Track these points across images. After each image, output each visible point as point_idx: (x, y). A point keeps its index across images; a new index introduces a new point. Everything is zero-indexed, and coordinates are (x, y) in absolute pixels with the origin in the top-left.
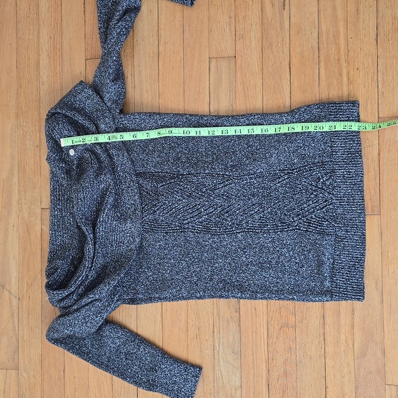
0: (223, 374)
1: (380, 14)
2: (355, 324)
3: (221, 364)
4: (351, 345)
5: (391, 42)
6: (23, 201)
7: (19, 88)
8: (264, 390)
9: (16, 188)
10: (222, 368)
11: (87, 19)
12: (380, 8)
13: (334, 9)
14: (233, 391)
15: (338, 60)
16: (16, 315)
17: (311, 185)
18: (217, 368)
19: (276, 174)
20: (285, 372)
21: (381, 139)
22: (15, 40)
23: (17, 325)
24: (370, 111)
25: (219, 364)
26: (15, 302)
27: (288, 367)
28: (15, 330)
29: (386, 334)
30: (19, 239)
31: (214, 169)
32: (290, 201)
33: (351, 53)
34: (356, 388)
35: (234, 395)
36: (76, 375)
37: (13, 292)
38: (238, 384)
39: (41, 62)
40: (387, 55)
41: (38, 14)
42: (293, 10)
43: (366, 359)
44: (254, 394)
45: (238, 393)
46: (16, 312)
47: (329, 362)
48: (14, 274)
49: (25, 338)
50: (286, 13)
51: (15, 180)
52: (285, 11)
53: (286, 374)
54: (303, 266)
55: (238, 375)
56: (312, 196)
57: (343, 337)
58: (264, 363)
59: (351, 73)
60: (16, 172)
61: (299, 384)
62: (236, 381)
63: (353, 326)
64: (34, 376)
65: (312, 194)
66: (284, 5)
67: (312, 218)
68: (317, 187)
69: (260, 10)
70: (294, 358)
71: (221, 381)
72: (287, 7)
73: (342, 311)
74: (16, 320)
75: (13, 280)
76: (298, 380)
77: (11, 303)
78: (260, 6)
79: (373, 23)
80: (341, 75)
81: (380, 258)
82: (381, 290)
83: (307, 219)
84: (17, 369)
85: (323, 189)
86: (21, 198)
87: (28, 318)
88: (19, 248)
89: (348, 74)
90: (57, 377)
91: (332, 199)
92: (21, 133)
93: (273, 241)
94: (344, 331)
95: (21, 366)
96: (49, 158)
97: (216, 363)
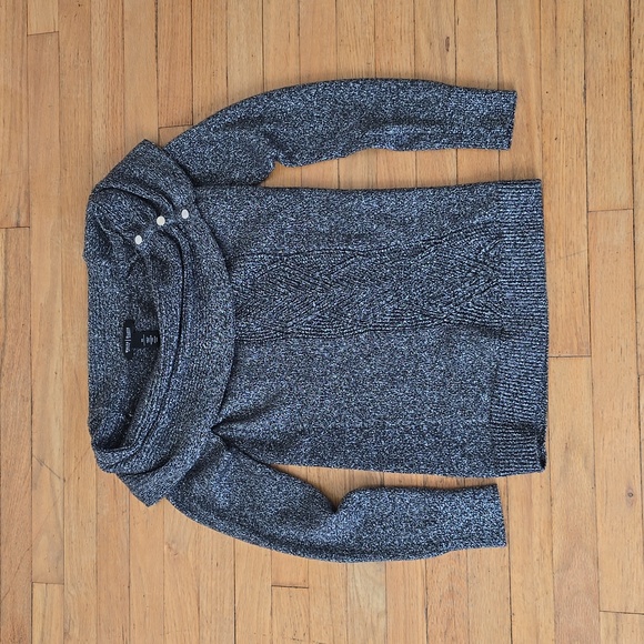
0: (360, 593)
1: (590, 57)
2: (554, 520)
3: (357, 578)
4: (548, 552)
5: (606, 98)
6: (69, 336)
7: (63, 171)
8: (420, 617)
9: (59, 318)
10: (359, 585)
11: (160, 69)
12: (590, 47)
13: (522, 49)
14: (375, 618)
15: (527, 125)
16: (59, 504)
17: (468, 258)
18: (350, 584)
19: (419, 247)
20: (451, 590)
22: (57, 100)
23: (61, 518)
24: (575, 202)
25: (354, 577)
26: (58, 484)
27: (455, 584)
28: (59, 525)
29: (600, 535)
30: (64, 392)
31: (332, 242)
32: (438, 285)
33: (547, 116)
34: (557, 615)
35: (375, 624)
36: (147, 593)
37: (55, 469)
38: (382, 608)
39: (95, 133)
40: (601, 117)
41: (90, 62)
42: (461, 52)
43: (570, 572)
44: (405, 623)
45: (382, 621)
46: (60, 499)
47: (516, 577)
48: (57, 444)
49: (74, 537)
50: (450, 56)
51: (59, 306)
52: (449, 53)
53: (452, 593)
55: (382, 595)
56: (470, 274)
57: (536, 540)
58: (420, 578)
59: (547, 145)
60: (59, 293)
61: (471, 609)
62: (378, 603)
63: (551, 523)
64: (86, 594)
65: (469, 271)
66: (448, 45)
67: (468, 306)
68: (476, 260)
69: (412, 52)
70: (464, 570)
71: (357, 605)
72: (451, 47)
73: (534, 501)
74: (60, 512)
75: (56, 453)
76: (470, 603)
77: (52, 487)
78: (412, 47)
79: (578, 69)
80: (531, 147)
81: (591, 422)
82: (591, 468)
83: (462, 308)
84: (62, 582)
85: (486, 264)
86: (66, 333)
87: (78, 508)
88: (64, 405)
89: (542, 145)
90: (119, 595)
91: (498, 277)
92: (67, 236)
93: (409, 342)
94: (537, 530)
95: (68, 579)
96: (87, 255)
97: (350, 577)
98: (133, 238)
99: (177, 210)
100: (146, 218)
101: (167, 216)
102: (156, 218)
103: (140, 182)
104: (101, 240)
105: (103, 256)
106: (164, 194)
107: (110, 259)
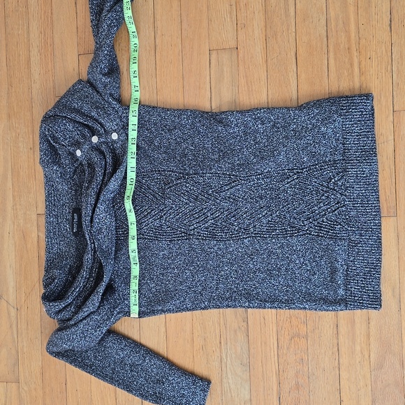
0: (232, 387)
2: (371, 334)
3: (230, 376)
4: (367, 356)
6: (18, 207)
7: (10, 87)
8: (275, 404)
9: (10, 193)
10: (230, 381)
11: (78, 11)
15: (349, 49)
16: (14, 326)
17: (322, 185)
18: (224, 380)
19: (285, 174)
20: (297, 385)
21: (396, 134)
22: (4, 36)
23: (16, 336)
24: (384, 104)
25: (227, 376)
26: (13, 312)
27: (300, 380)
28: (14, 341)
29: (404, 344)
30: (15, 247)
31: (221, 167)
32: (300, 204)
33: (363, 42)
34: (373, 401)
36: (78, 388)
37: (11, 301)
38: (247, 397)
39: (32, 59)
40: (402, 42)
41: (27, 7)
43: (383, 370)
46: (15, 322)
47: (344, 375)
48: (11, 284)
49: (25, 350)
51: (9, 184)
53: (298, 386)
54: (315, 274)
55: (248, 388)
56: (324, 198)
57: (358, 348)
59: (363, 63)
60: (9, 176)
61: (311, 397)
62: (245, 394)
63: (368, 336)
64: (35, 389)
65: (323, 195)
67: (323, 221)
68: (328, 187)
70: (306, 369)
71: (229, 395)
73: (356, 320)
74: (15, 332)
75: (11, 290)
76: (311, 393)
77: (9, 314)
79: (386, 7)
80: (352, 65)
81: (397, 264)
82: (398, 296)
83: (318, 223)
84: (18, 382)
85: (335, 190)
86: (16, 204)
87: (27, 329)
88: (16, 256)
89: (360, 63)
90: (59, 390)
91: (344, 201)
92: (14, 134)
93: (282, 247)
94: (359, 341)
95: (22, 378)
96: (42, 162)
97: (224, 376)
98: (75, 151)
99: (107, 133)
100: (84, 136)
101: (100, 136)
102: (91, 137)
103: (78, 111)
104: (51, 151)
105: (54, 163)
106: (97, 120)
107: (60, 165)
